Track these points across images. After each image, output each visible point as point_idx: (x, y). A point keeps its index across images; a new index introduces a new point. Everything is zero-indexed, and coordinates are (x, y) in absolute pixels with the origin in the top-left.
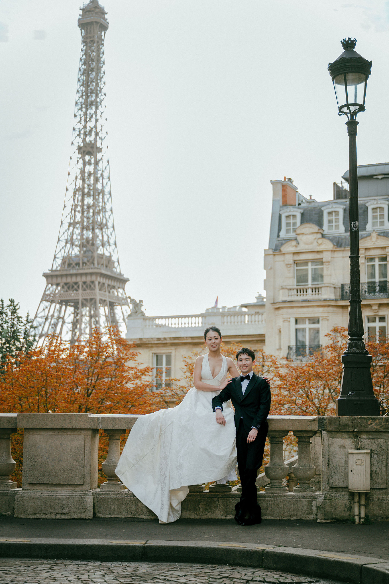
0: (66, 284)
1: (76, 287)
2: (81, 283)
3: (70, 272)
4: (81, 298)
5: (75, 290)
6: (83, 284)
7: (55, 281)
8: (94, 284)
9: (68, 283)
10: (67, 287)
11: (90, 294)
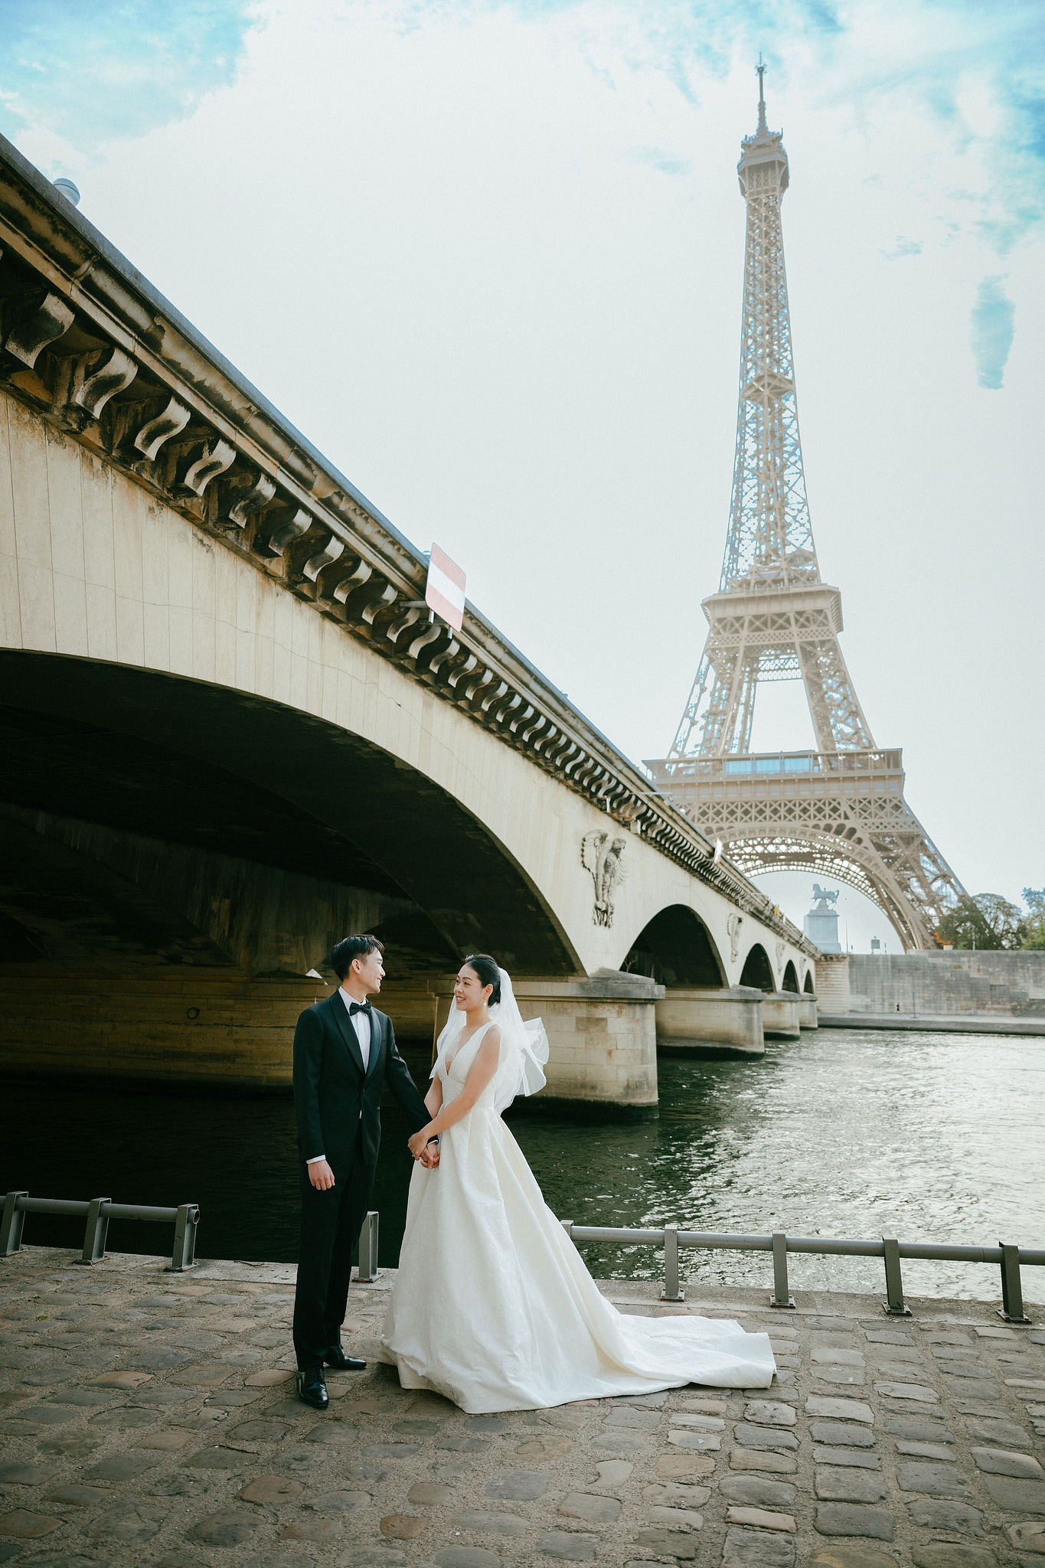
0: (757, 617)
1: (780, 621)
2: (791, 615)
3: (767, 593)
4: (797, 641)
5: (782, 627)
6: (797, 616)
7: (730, 612)
8: (823, 615)
9: (762, 616)
10: (761, 623)
11: (817, 634)
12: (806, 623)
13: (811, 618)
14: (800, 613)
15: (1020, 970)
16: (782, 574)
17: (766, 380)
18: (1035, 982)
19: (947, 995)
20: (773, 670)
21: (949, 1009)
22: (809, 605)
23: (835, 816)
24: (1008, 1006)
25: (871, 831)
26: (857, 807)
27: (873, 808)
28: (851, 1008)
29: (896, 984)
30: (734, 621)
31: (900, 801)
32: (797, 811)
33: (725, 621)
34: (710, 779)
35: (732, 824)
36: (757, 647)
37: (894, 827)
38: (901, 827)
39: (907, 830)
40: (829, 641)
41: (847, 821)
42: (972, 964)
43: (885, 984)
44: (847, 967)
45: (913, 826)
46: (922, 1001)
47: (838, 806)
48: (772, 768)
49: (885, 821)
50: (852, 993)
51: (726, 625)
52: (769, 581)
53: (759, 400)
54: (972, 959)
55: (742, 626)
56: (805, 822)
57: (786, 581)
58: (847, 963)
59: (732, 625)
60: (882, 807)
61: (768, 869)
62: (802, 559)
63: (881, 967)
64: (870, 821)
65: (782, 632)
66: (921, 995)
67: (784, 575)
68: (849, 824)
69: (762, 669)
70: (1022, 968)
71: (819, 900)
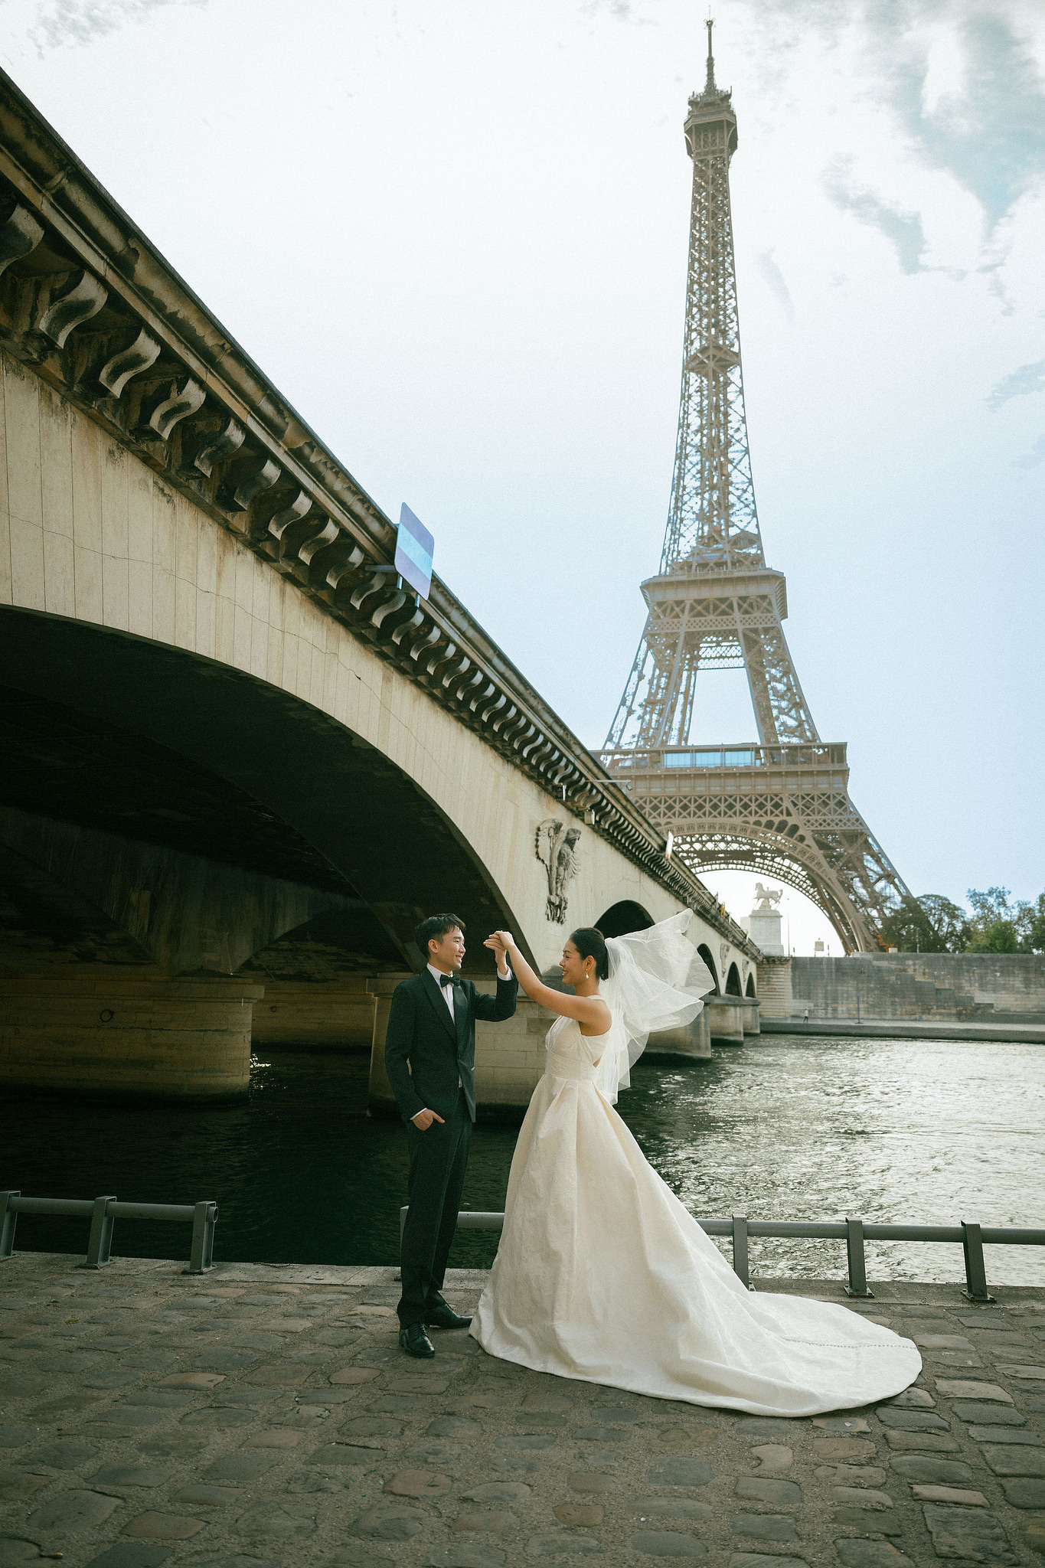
0: (699, 602)
1: (723, 607)
2: (734, 600)
3: (710, 576)
4: (740, 627)
5: (724, 613)
6: (740, 601)
7: (671, 596)
8: (767, 601)
9: (704, 600)
10: (702, 608)
11: (761, 620)
12: (750, 609)
13: (754, 604)
14: (743, 599)
15: (966, 974)
16: (725, 557)
17: (711, 352)
18: (981, 985)
19: (892, 999)
20: (714, 658)
21: (894, 1014)
22: (753, 591)
23: (777, 812)
24: (954, 1011)
25: (814, 828)
26: (800, 804)
27: (816, 804)
28: (793, 1014)
29: (840, 988)
30: (674, 605)
31: (843, 798)
32: (738, 807)
33: (665, 606)
34: (647, 772)
35: (669, 820)
36: (698, 633)
37: (837, 824)
38: (845, 824)
39: (850, 827)
40: (773, 628)
41: (790, 817)
42: (917, 967)
43: (829, 988)
44: (790, 970)
45: (857, 824)
46: (866, 1005)
47: (780, 802)
48: (712, 760)
49: (828, 818)
50: (794, 997)
51: (666, 609)
52: (711, 564)
53: (704, 372)
54: (917, 962)
55: (683, 611)
56: (745, 819)
57: (729, 564)
58: (790, 966)
59: (672, 609)
60: (825, 804)
61: (706, 868)
62: (747, 542)
63: (825, 971)
64: (813, 817)
65: (725, 617)
66: (865, 999)
67: (727, 557)
68: (791, 821)
69: (703, 656)
70: (968, 971)
71: (762, 900)
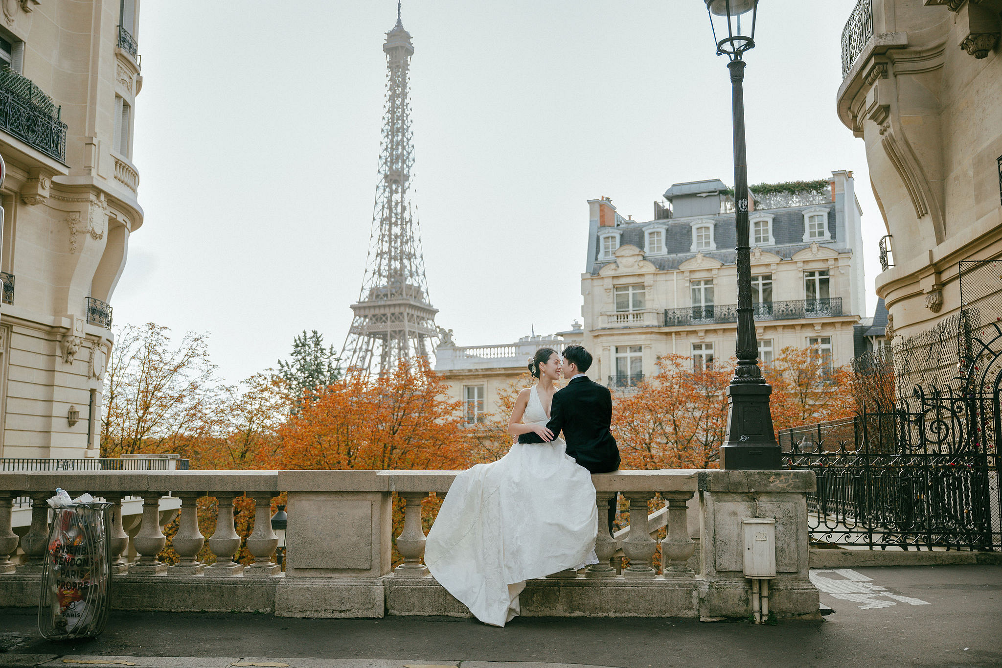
1: (384, 318)
2: (389, 315)
